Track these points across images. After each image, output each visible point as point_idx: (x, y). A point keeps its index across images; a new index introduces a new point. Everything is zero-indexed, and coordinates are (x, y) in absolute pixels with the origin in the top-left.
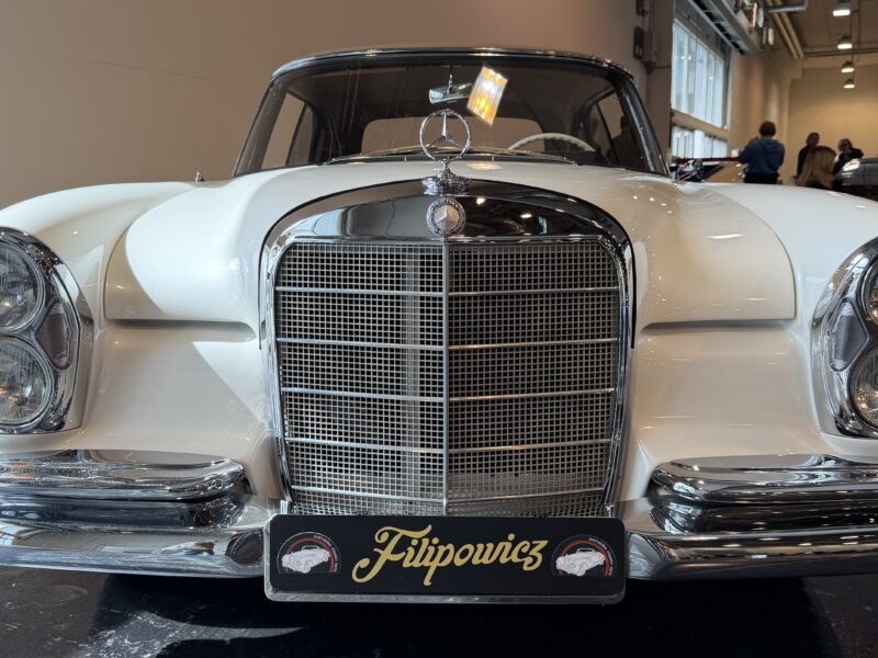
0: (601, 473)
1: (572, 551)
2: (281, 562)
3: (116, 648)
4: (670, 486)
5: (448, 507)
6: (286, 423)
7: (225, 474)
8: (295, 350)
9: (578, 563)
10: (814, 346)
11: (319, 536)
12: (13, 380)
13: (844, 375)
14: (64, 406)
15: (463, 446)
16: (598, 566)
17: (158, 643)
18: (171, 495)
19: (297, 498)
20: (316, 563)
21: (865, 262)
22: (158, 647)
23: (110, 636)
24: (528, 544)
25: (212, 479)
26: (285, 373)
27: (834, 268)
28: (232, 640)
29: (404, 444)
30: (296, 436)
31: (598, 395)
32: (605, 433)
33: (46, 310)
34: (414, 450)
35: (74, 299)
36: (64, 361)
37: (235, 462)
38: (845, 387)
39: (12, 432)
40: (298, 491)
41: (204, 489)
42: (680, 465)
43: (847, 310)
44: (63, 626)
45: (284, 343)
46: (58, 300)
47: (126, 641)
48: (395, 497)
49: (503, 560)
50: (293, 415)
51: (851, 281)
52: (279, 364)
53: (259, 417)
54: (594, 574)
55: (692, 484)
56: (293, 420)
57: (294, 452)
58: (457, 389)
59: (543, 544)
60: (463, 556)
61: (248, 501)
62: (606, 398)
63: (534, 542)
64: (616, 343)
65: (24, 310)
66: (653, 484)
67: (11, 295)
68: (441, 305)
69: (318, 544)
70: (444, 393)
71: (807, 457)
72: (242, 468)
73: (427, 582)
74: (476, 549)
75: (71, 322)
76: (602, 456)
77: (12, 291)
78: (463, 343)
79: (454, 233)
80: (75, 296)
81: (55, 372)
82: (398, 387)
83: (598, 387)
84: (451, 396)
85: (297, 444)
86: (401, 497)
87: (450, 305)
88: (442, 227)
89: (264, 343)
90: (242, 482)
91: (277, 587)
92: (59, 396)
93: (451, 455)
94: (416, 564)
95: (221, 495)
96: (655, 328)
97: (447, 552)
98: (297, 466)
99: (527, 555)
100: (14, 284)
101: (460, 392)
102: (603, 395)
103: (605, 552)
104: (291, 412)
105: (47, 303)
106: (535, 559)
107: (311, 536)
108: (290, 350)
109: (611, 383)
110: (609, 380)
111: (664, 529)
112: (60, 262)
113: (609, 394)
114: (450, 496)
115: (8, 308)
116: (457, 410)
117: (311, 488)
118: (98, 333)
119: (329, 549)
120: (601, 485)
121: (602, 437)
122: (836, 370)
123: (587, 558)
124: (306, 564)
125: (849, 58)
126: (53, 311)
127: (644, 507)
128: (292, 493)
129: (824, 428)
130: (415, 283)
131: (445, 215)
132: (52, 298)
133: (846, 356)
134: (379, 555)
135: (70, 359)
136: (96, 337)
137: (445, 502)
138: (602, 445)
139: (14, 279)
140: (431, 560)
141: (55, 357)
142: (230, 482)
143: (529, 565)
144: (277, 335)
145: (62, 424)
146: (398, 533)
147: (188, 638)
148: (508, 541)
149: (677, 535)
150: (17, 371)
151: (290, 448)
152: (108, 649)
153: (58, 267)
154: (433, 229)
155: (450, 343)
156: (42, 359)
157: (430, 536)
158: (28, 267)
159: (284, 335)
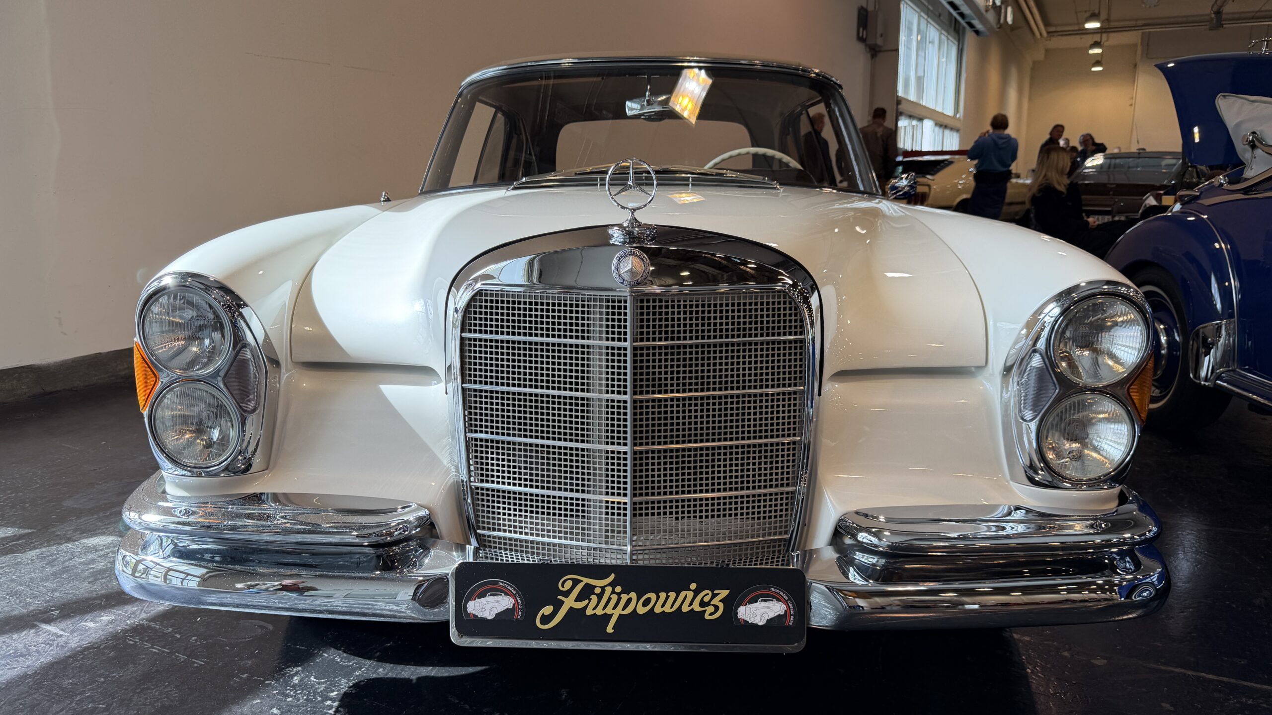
0: (786, 521)
1: (753, 601)
2: (466, 608)
3: (303, 685)
4: (854, 536)
5: (632, 554)
6: (472, 468)
7: (412, 519)
8: (481, 397)
9: (759, 612)
10: (1004, 394)
11: (502, 583)
12: (200, 423)
13: (1033, 426)
14: (251, 449)
15: (647, 494)
16: (779, 615)
17: (344, 681)
18: (357, 540)
19: (483, 542)
20: (500, 609)
21: (1057, 311)
22: (344, 685)
23: (297, 673)
24: (710, 593)
25: (399, 524)
26: (471, 419)
27: (1027, 315)
28: (419, 679)
29: (589, 492)
30: (482, 481)
31: (783, 444)
32: (790, 481)
33: (234, 353)
34: (598, 497)
35: (260, 341)
36: (252, 404)
37: (422, 506)
38: (1033, 436)
39: (200, 475)
40: (484, 536)
41: (391, 534)
42: (866, 516)
43: (1036, 361)
44: (250, 662)
45: (469, 390)
46: (245, 345)
47: (312, 679)
48: (580, 543)
49: (685, 608)
50: (479, 460)
51: (1042, 330)
52: (464, 409)
53: (445, 461)
54: (774, 624)
55: (877, 535)
56: (479, 466)
57: (480, 497)
58: (641, 438)
59: (724, 593)
60: (645, 604)
61: (434, 545)
62: (791, 446)
63: (716, 592)
64: (803, 392)
65: (212, 354)
66: (839, 533)
67: (199, 338)
68: (625, 355)
69: (502, 591)
70: (628, 441)
71: (994, 507)
72: (428, 512)
73: (610, 630)
74: (658, 598)
75: (258, 367)
76: (787, 504)
77: (200, 334)
78: (647, 393)
79: (639, 284)
80: (260, 337)
81: (242, 415)
82: (583, 435)
83: (783, 436)
84: (635, 445)
85: (482, 489)
86: (586, 544)
87: (635, 355)
88: (627, 277)
89: (450, 386)
90: (428, 527)
91: (462, 632)
92: (247, 439)
93: (635, 503)
94: (599, 611)
95: (408, 539)
96: (843, 375)
97: (629, 601)
98: (483, 511)
99: (708, 604)
100: (201, 328)
101: (644, 441)
102: (789, 444)
103: (785, 602)
104: (476, 457)
105: (234, 348)
106: (717, 608)
107: (497, 582)
108: (475, 396)
109: (797, 431)
110: (794, 429)
111: (848, 578)
112: (245, 305)
113: (794, 443)
114: (634, 543)
115: (196, 353)
116: (641, 459)
117: (497, 533)
118: (284, 377)
119: (514, 596)
120: (786, 533)
121: (788, 485)
122: (1026, 421)
123: (769, 608)
124: (491, 610)
125: (1097, 38)
126: (240, 357)
127: (830, 554)
128: (479, 537)
129: (1014, 478)
130: (600, 332)
131: (629, 267)
132: (239, 342)
133: (1035, 407)
134: (563, 602)
135: (258, 403)
136: (283, 382)
137: (629, 548)
138: (787, 493)
139: (202, 323)
140: (614, 608)
141: (242, 402)
142: (416, 527)
143: (711, 614)
144: (463, 382)
145: (249, 467)
146: (582, 581)
147: (375, 676)
148: (691, 590)
149: (862, 585)
150: (204, 415)
151: (475, 492)
152: (294, 686)
153: (244, 311)
154: (618, 279)
155: (635, 393)
156: (229, 403)
157: (613, 584)
158: (215, 313)
159: (470, 382)
